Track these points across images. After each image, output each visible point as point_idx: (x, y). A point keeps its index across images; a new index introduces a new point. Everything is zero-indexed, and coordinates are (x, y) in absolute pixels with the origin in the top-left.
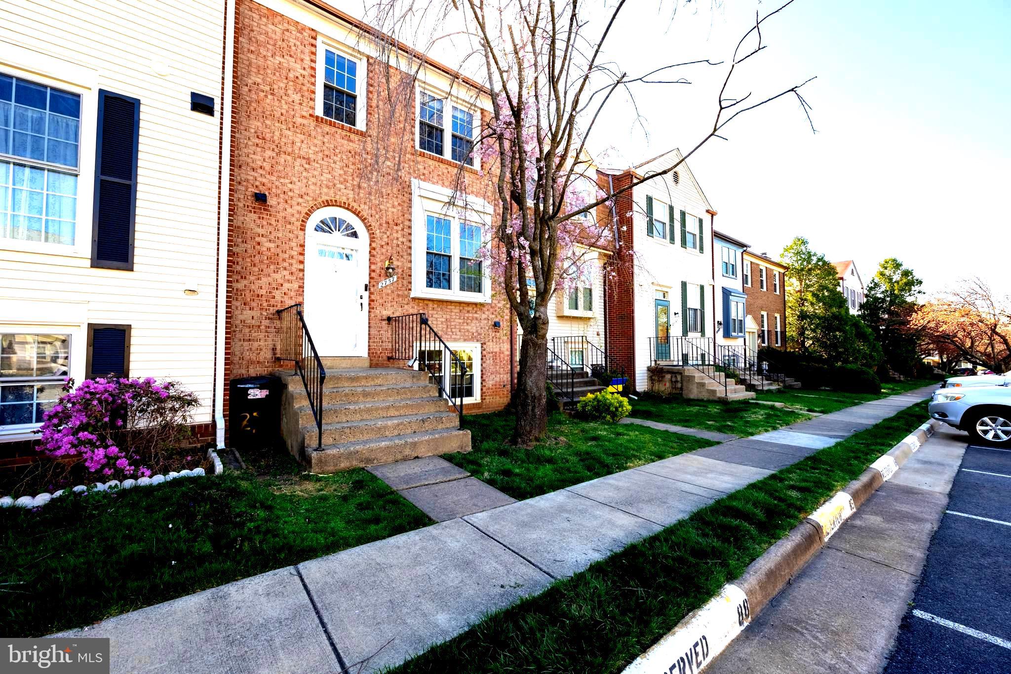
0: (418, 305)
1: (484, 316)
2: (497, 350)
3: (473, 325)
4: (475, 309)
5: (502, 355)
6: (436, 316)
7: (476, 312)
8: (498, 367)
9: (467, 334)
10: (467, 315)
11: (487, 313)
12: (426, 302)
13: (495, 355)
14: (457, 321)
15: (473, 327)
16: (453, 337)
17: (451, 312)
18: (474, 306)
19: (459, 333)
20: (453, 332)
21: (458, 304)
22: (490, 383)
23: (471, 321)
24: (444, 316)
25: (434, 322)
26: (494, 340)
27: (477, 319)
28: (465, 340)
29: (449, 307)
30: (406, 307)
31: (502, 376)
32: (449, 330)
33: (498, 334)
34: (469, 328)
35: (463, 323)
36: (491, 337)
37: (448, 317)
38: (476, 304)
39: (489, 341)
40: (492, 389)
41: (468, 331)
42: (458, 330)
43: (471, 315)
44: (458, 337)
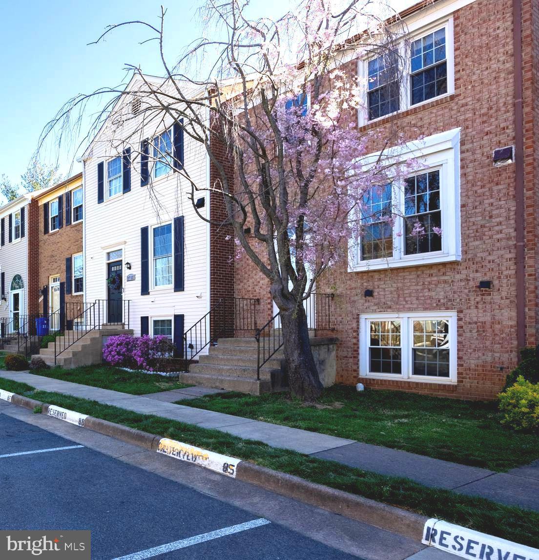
0: (362, 279)
1: (458, 277)
2: (488, 318)
3: (438, 289)
4: (443, 270)
5: (497, 327)
6: (383, 286)
7: (444, 274)
8: (488, 343)
9: (429, 301)
10: (429, 279)
11: (464, 272)
12: (370, 274)
13: (482, 328)
14: (412, 288)
15: (440, 293)
16: (407, 306)
17: (404, 279)
18: (441, 267)
19: (415, 302)
20: (406, 302)
21: (414, 269)
22: (473, 363)
23: (436, 285)
24: (395, 285)
25: (382, 293)
26: (480, 306)
27: (445, 282)
28: (425, 309)
29: (400, 274)
30: (349, 283)
31: (497, 355)
32: (401, 299)
33: (488, 298)
34: (433, 294)
35: (423, 289)
36: (472, 302)
37: (400, 285)
38: (444, 264)
39: (469, 308)
40: (475, 370)
41: (431, 298)
42: (415, 298)
43: (435, 279)
44: (415, 306)
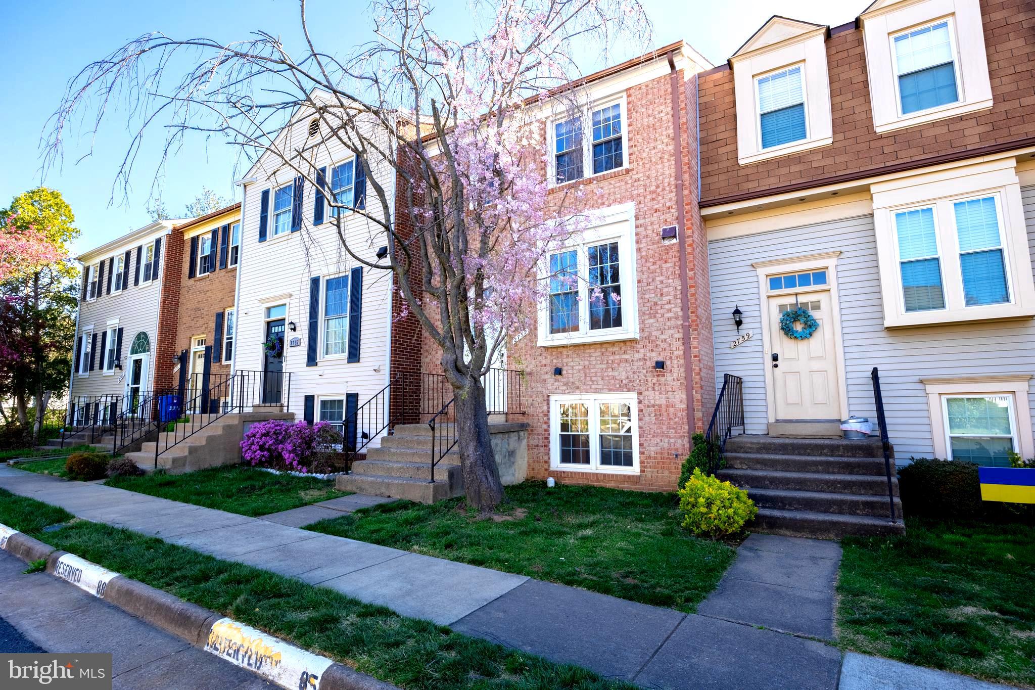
0: (552, 355)
1: (637, 356)
2: (663, 401)
3: (621, 369)
4: (624, 348)
5: (671, 410)
6: (572, 364)
7: (625, 353)
8: (665, 427)
9: (613, 382)
10: (612, 358)
11: (642, 351)
12: (559, 350)
13: (658, 411)
14: (598, 366)
15: (621, 373)
16: (593, 387)
17: (590, 356)
18: (622, 344)
19: (601, 382)
20: (593, 382)
21: (599, 346)
22: (652, 450)
23: (619, 364)
24: (582, 363)
25: (570, 371)
26: (656, 388)
27: (626, 361)
28: (610, 390)
29: (587, 351)
30: (539, 358)
31: (672, 441)
32: (588, 379)
33: (662, 379)
34: (616, 373)
35: (607, 369)
36: (650, 384)
37: (587, 363)
38: (624, 342)
39: (647, 390)
40: (655, 458)
41: (614, 378)
42: (600, 378)
43: (617, 357)
44: (600, 387)
